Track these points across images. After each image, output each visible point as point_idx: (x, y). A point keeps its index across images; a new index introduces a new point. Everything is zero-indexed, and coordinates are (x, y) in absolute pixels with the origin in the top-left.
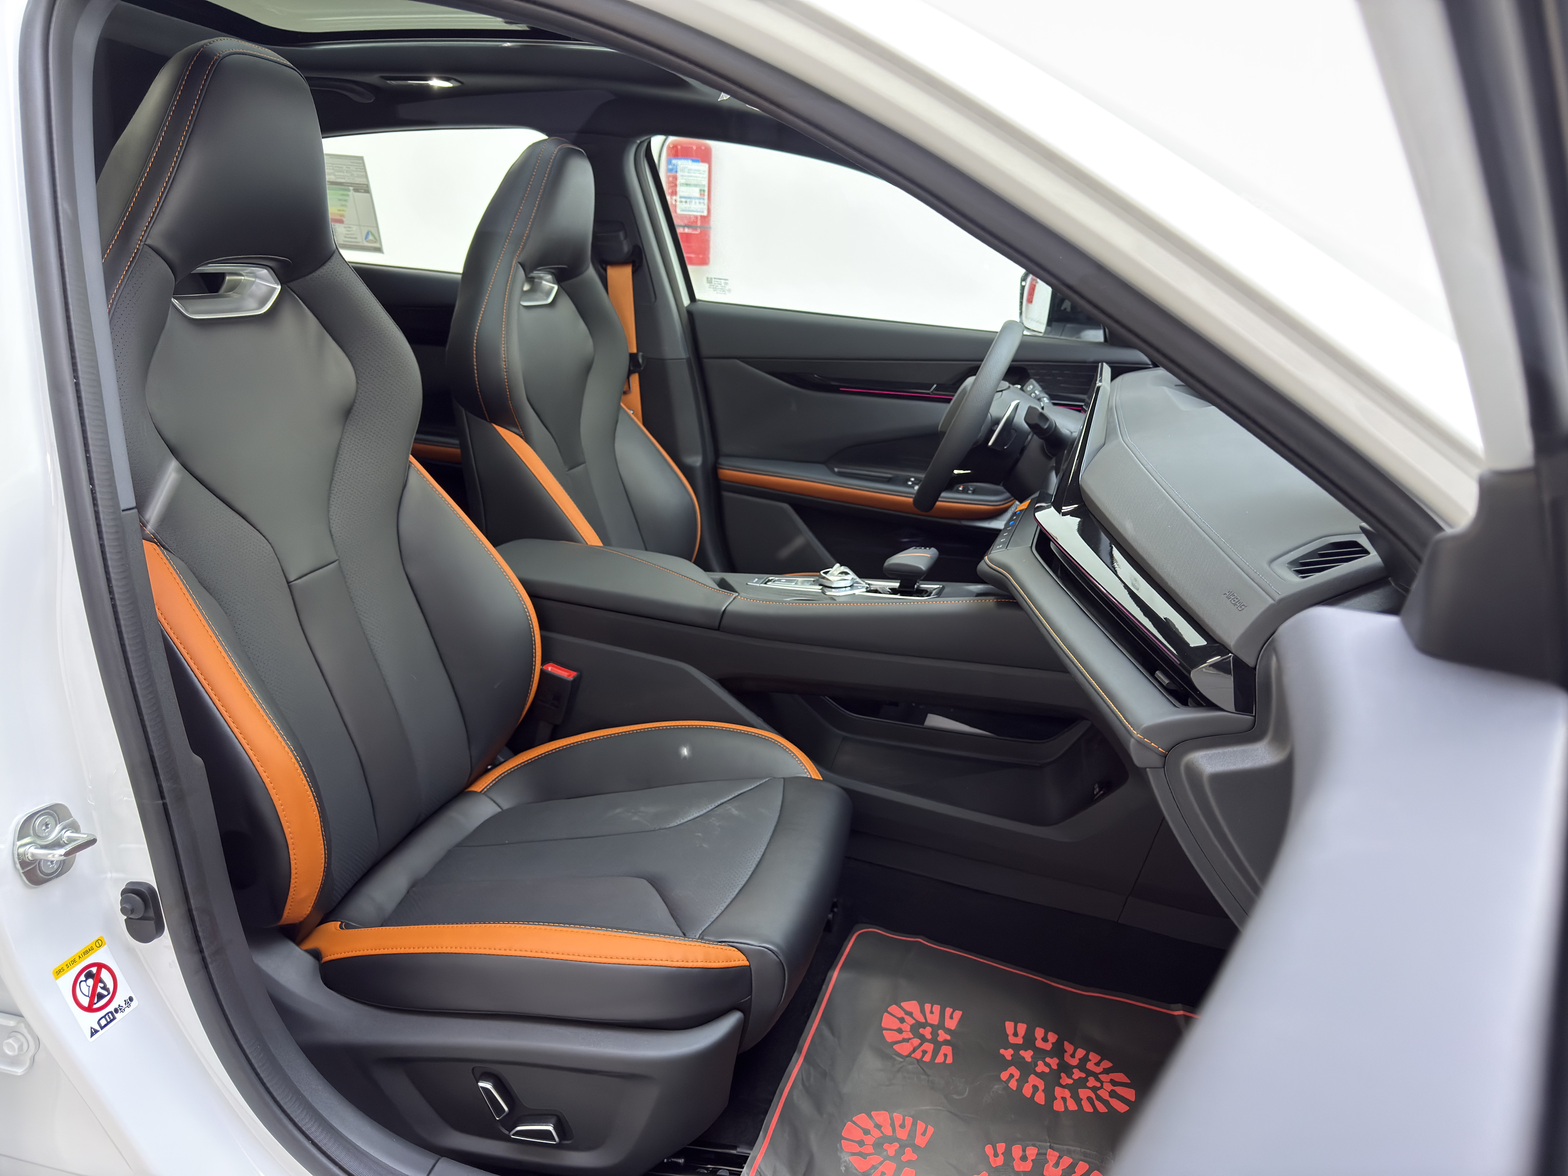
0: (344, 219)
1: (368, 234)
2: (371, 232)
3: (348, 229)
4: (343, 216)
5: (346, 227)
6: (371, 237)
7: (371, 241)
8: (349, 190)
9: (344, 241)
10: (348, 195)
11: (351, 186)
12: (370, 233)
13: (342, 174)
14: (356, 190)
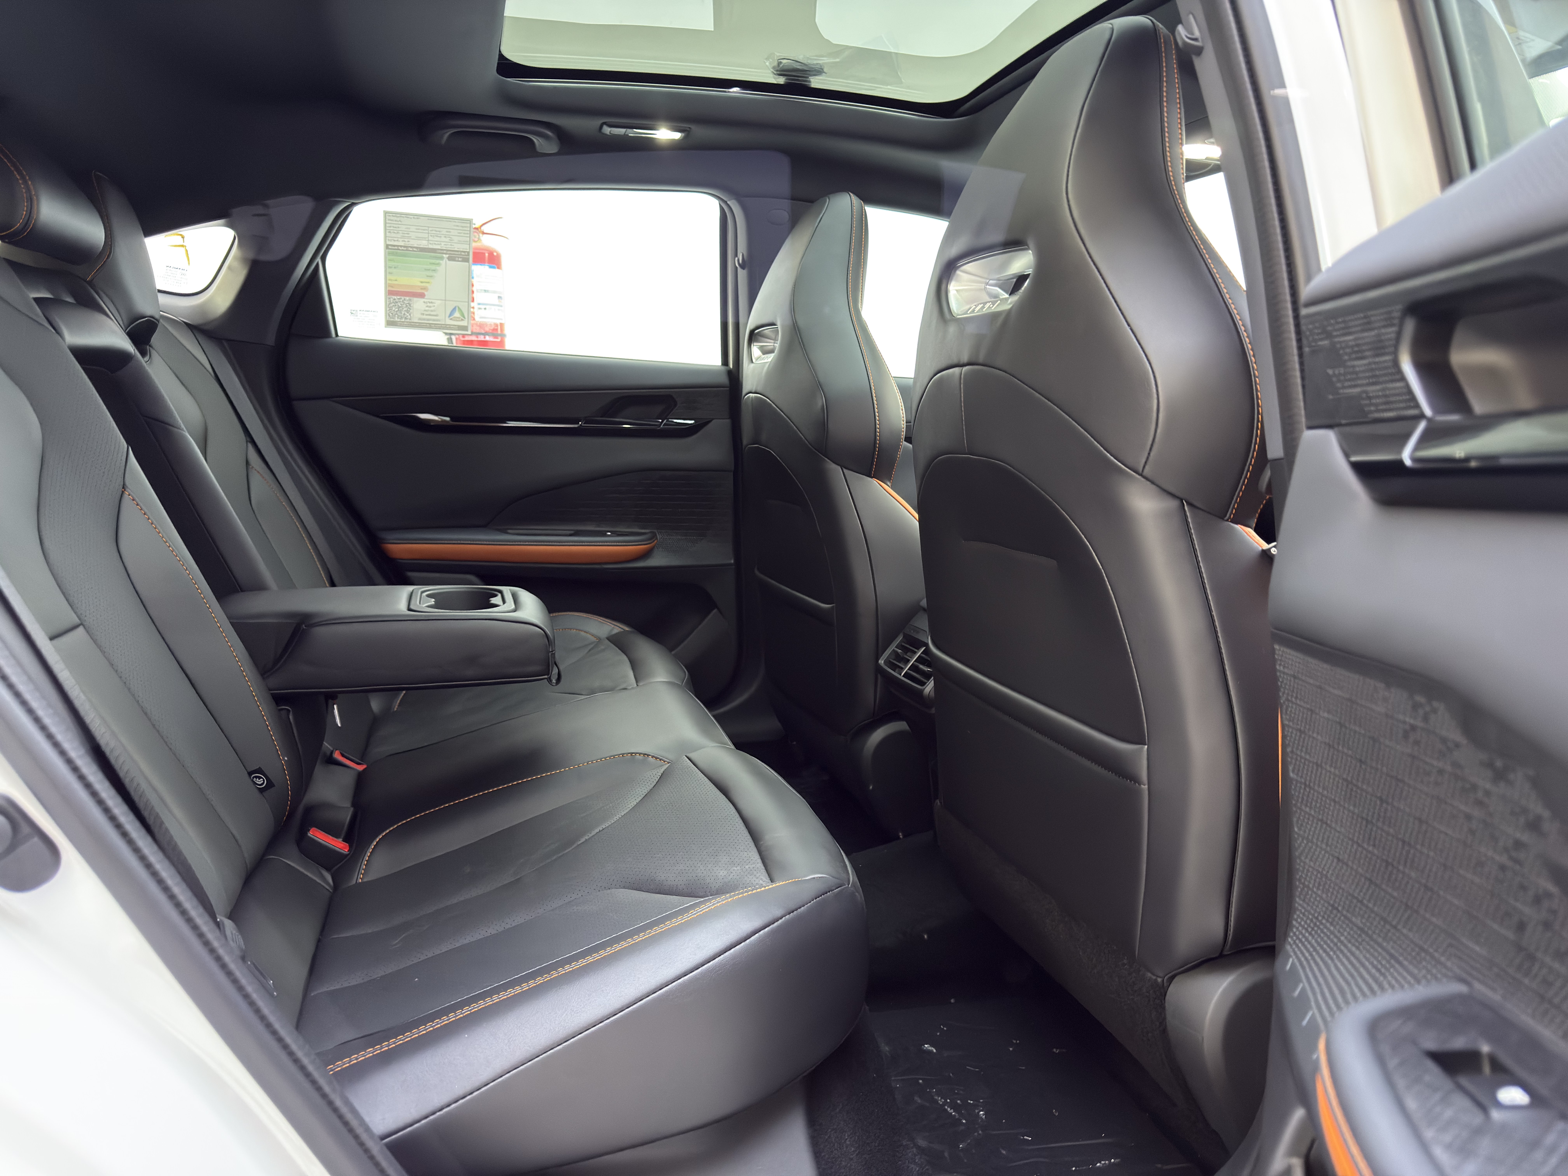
0: (426, 293)
1: (454, 309)
2: (459, 308)
3: (429, 304)
4: (425, 289)
5: (426, 303)
6: (457, 314)
7: (457, 319)
8: (442, 258)
9: (420, 319)
10: (438, 264)
11: (446, 254)
12: (457, 308)
13: (438, 239)
14: (450, 259)
